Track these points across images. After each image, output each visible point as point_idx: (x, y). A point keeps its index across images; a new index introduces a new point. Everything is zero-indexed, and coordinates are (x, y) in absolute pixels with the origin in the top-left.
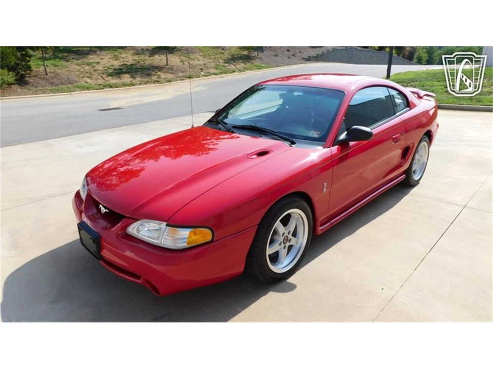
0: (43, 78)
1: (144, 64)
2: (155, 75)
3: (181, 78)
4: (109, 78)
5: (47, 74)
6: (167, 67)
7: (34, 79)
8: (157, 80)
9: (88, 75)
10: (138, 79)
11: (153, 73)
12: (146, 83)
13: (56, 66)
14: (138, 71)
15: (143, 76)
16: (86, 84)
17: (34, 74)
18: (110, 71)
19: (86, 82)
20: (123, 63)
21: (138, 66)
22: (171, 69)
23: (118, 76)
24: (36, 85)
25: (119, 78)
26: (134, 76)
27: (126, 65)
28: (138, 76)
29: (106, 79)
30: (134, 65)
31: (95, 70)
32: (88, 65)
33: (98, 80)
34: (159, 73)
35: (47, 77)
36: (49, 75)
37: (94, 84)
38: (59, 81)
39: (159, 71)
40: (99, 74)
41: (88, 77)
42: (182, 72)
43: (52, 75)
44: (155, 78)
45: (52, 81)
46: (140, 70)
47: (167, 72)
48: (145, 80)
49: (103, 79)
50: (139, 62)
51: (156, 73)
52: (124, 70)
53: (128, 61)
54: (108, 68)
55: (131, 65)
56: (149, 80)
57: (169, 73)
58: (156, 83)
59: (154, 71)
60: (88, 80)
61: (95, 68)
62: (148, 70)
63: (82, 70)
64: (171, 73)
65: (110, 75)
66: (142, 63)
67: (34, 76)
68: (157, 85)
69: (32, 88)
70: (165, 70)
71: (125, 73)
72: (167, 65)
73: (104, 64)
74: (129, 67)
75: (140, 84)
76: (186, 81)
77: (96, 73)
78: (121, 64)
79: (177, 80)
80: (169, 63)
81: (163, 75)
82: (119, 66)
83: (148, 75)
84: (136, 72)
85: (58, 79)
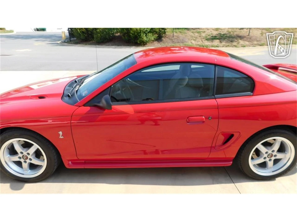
0: (171, 39)
1: (233, 34)
2: (236, 42)
3: (255, 45)
4: (206, 41)
5: (173, 37)
6: (248, 37)
7: (166, 39)
8: (236, 45)
9: (194, 39)
10: (223, 43)
11: (236, 40)
12: (226, 47)
13: (181, 33)
14: (226, 38)
15: (228, 42)
16: (191, 44)
17: (168, 37)
18: (209, 37)
19: (192, 43)
20: (220, 33)
21: (228, 35)
22: (250, 38)
23: (212, 40)
24: (165, 42)
25: (212, 42)
26: (221, 41)
27: (221, 34)
28: (225, 41)
29: (204, 42)
30: (226, 34)
31: (200, 36)
32: (198, 33)
33: (199, 42)
34: (240, 41)
35: (173, 38)
36: (174, 37)
37: (195, 44)
38: (177, 41)
39: (241, 39)
40: (201, 38)
41: (194, 40)
42: (257, 41)
43: (176, 37)
44: (235, 44)
45: (174, 40)
46: (227, 38)
47: (246, 40)
48: (227, 44)
49: (202, 42)
50: (230, 33)
51: (238, 40)
52: (218, 37)
53: (223, 32)
54: (209, 35)
55: (224, 34)
56: (230, 45)
57: (247, 41)
58: (234, 47)
59: (237, 39)
60: (193, 42)
61: (201, 35)
62: (233, 38)
63: (193, 35)
64: (248, 41)
65: (207, 40)
66: (232, 33)
67: (167, 38)
68: (234, 48)
69: (163, 44)
70: (245, 39)
71: (218, 39)
72: (248, 36)
73: (208, 33)
74: (222, 35)
75: (223, 46)
76: (256, 47)
77: (200, 38)
78: (218, 33)
79: (250, 46)
80: (250, 34)
81: (241, 42)
82: (216, 35)
83: (232, 41)
84: (224, 39)
85: (177, 40)
